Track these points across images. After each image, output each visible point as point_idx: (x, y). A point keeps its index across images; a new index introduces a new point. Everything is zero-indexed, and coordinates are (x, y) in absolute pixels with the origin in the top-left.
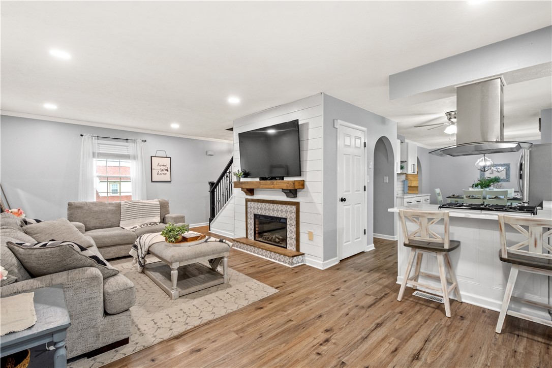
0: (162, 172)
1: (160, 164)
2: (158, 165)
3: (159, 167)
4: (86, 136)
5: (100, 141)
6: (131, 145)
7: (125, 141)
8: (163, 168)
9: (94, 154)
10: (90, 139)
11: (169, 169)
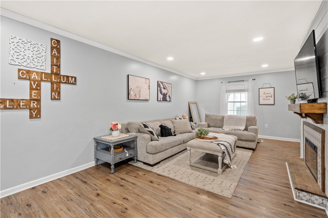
0: (267, 98)
1: (265, 93)
2: (264, 94)
3: (265, 95)
4: (224, 83)
5: (230, 84)
6: (245, 83)
7: (243, 81)
8: (267, 95)
9: (226, 91)
10: (225, 84)
11: (273, 96)
